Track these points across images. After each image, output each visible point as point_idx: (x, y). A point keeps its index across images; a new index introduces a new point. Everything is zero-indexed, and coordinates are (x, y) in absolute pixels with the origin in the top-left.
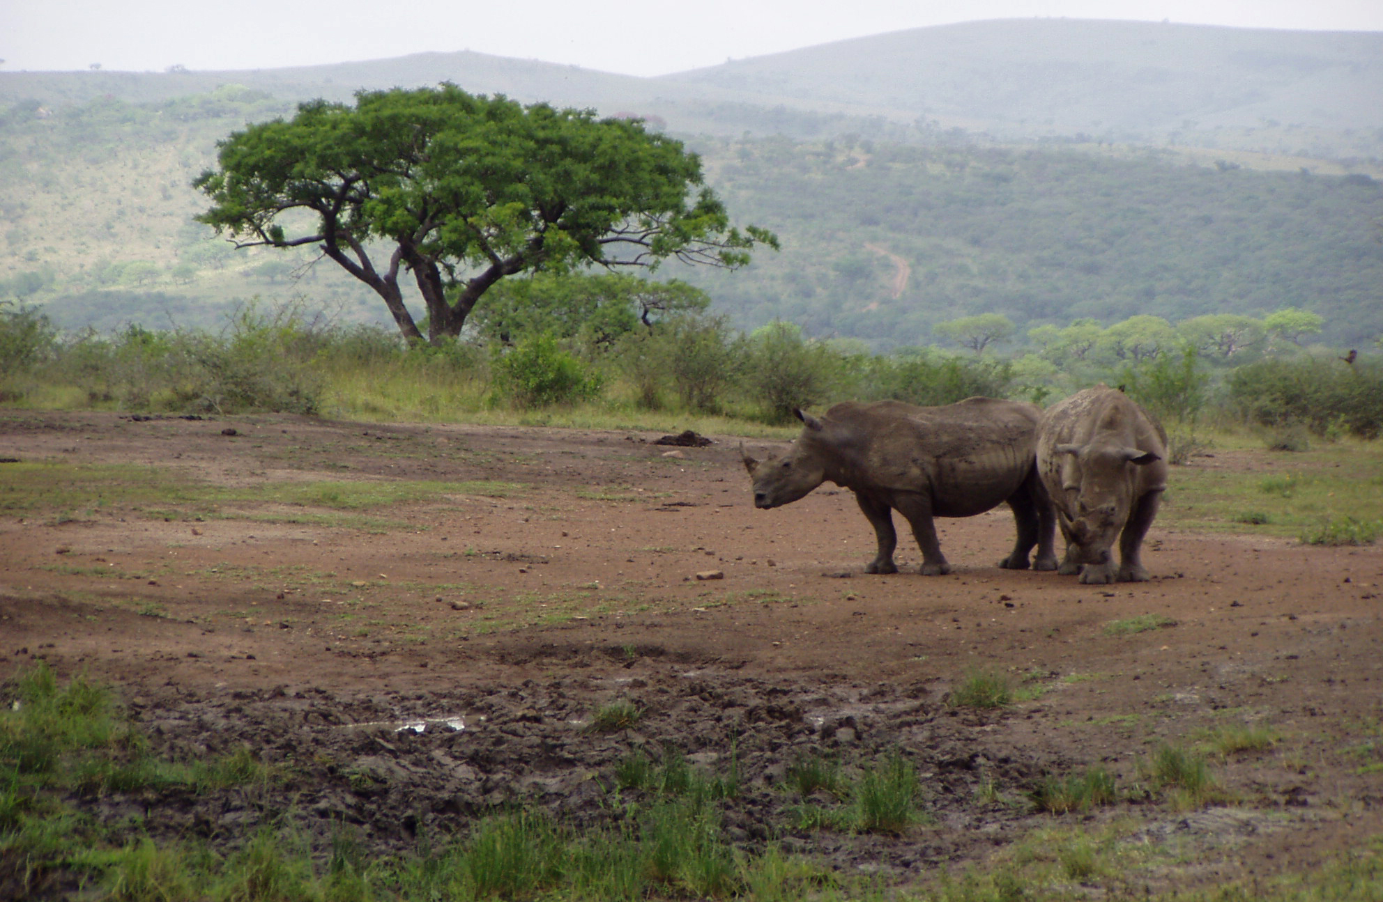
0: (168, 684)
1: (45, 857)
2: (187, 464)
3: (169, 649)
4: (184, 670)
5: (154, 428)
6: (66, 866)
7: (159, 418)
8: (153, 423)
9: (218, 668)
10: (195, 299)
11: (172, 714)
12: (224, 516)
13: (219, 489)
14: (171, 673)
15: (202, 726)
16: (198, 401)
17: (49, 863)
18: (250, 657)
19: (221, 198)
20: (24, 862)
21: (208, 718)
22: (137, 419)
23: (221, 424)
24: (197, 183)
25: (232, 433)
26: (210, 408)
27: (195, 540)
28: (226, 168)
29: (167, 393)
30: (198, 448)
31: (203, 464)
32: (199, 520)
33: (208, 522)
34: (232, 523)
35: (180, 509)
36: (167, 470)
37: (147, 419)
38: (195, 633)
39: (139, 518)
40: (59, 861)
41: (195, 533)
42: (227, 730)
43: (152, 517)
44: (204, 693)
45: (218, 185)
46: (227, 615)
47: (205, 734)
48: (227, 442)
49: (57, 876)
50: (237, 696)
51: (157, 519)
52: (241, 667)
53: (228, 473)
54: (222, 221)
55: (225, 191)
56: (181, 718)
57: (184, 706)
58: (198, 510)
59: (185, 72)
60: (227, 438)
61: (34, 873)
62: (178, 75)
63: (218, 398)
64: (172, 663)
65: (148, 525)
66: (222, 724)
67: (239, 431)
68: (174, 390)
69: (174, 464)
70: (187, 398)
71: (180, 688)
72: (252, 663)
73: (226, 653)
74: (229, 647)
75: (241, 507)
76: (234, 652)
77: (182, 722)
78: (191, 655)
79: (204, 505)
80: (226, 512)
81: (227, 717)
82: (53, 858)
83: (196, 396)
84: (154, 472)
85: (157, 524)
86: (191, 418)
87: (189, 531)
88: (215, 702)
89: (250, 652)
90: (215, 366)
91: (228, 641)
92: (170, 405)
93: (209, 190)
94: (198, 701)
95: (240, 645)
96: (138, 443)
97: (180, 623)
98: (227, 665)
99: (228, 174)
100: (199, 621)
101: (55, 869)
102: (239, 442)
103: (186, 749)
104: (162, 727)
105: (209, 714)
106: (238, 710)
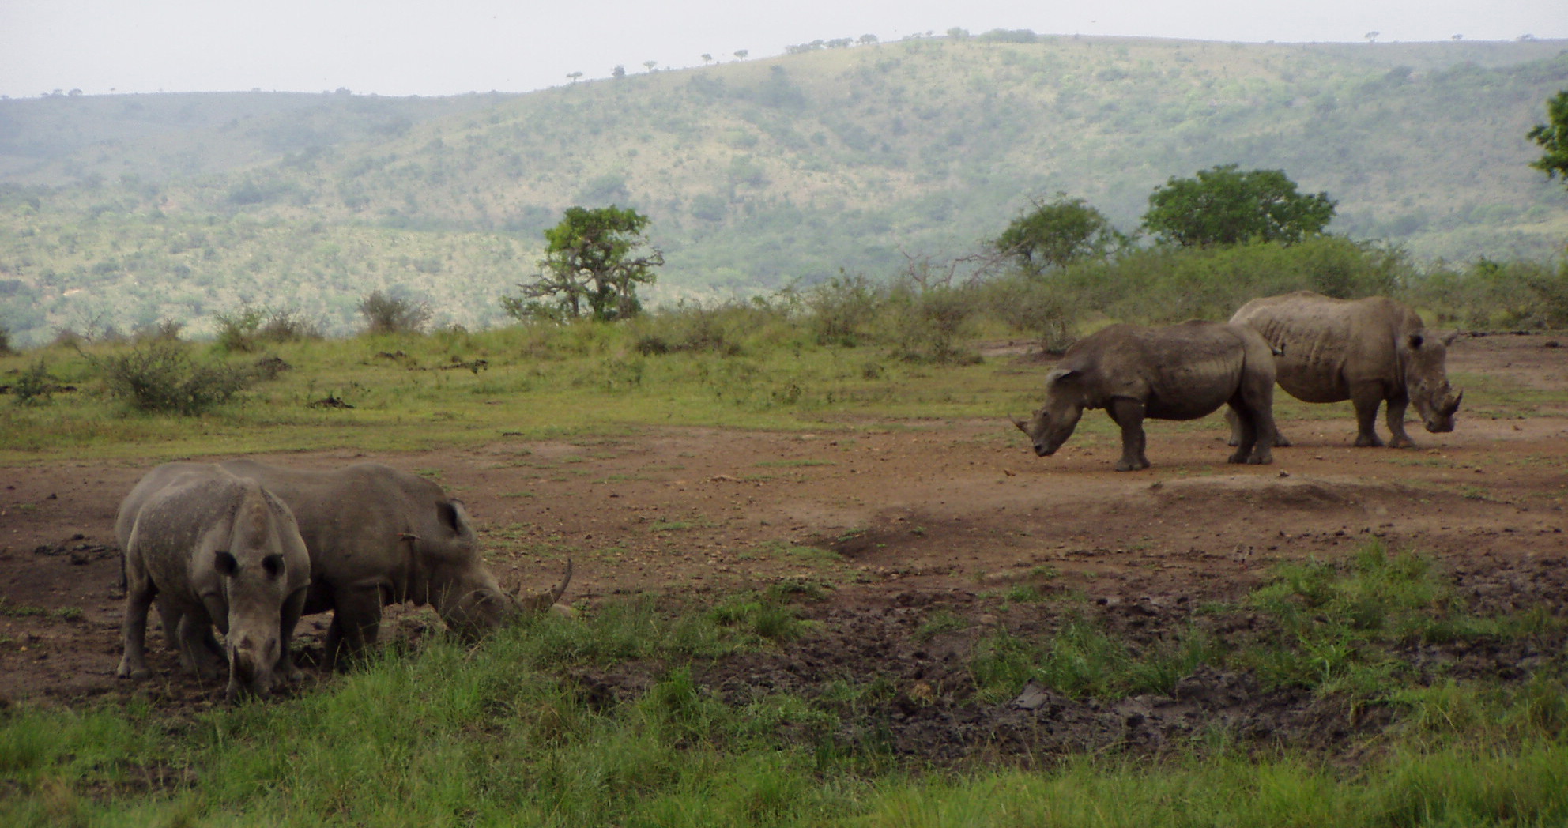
0: (1487, 554)
1: (1367, 697)
2: (1514, 371)
3: (1489, 526)
4: (1501, 542)
5: (1488, 342)
6: (1384, 704)
7: (1494, 333)
8: (1488, 338)
9: (1530, 540)
10: (1548, 236)
11: (1488, 580)
12: (1542, 414)
13: (1540, 392)
14: (1490, 546)
15: (1513, 589)
16: (1529, 319)
17: (1370, 702)
18: (1557, 531)
19: (1553, 147)
20: (1349, 702)
21: (1518, 581)
22: (1474, 335)
23: (1545, 338)
24: (1531, 135)
25: (1554, 345)
26: (1539, 325)
27: (1516, 435)
28: (1557, 121)
29: (1503, 314)
30: (1524, 359)
31: (1529, 372)
32: (1520, 418)
33: (1528, 419)
34: (1547, 420)
35: (1505, 410)
36: (1498, 377)
37: (1483, 335)
38: (1511, 512)
39: (1470, 417)
40: (1377, 700)
41: (1516, 429)
42: (1534, 591)
43: (1480, 416)
44: (1516, 562)
45: (1550, 136)
46: (1540, 497)
47: (1515, 595)
48: (1549, 353)
49: (1377, 712)
50: (1545, 563)
51: (1485, 418)
52: (1550, 539)
53: (1548, 378)
54: (1555, 166)
55: (1556, 140)
56: (1496, 582)
57: (1501, 573)
58: (1521, 409)
59: (1534, 41)
60: (1550, 349)
61: (1358, 710)
62: (1527, 41)
63: (1546, 317)
64: (1492, 537)
65: (1478, 423)
66: (1530, 586)
67: (1560, 343)
68: (1509, 310)
69: (1503, 372)
70: (1519, 317)
71: (1497, 558)
72: (1557, 535)
73: (1537, 528)
74: (1540, 523)
75: (1557, 407)
76: (1543, 527)
77: (1496, 586)
78: (1507, 530)
79: (1525, 405)
80: (1544, 411)
81: (1534, 580)
82: (1372, 698)
83: (1527, 315)
84: (1486, 379)
85: (1484, 422)
86: (1520, 333)
87: (1511, 427)
88: (1525, 568)
89: (1556, 527)
90: (1544, 289)
91: (1539, 518)
92: (1506, 323)
93: (1542, 141)
94: (1511, 568)
95: (1548, 521)
96: (1474, 355)
97: (1500, 504)
98: (1537, 538)
99: (1558, 127)
100: (1517, 502)
101: (1375, 706)
102: (1559, 352)
103: (1496, 608)
104: (1480, 591)
105: (1519, 579)
106: (1544, 574)
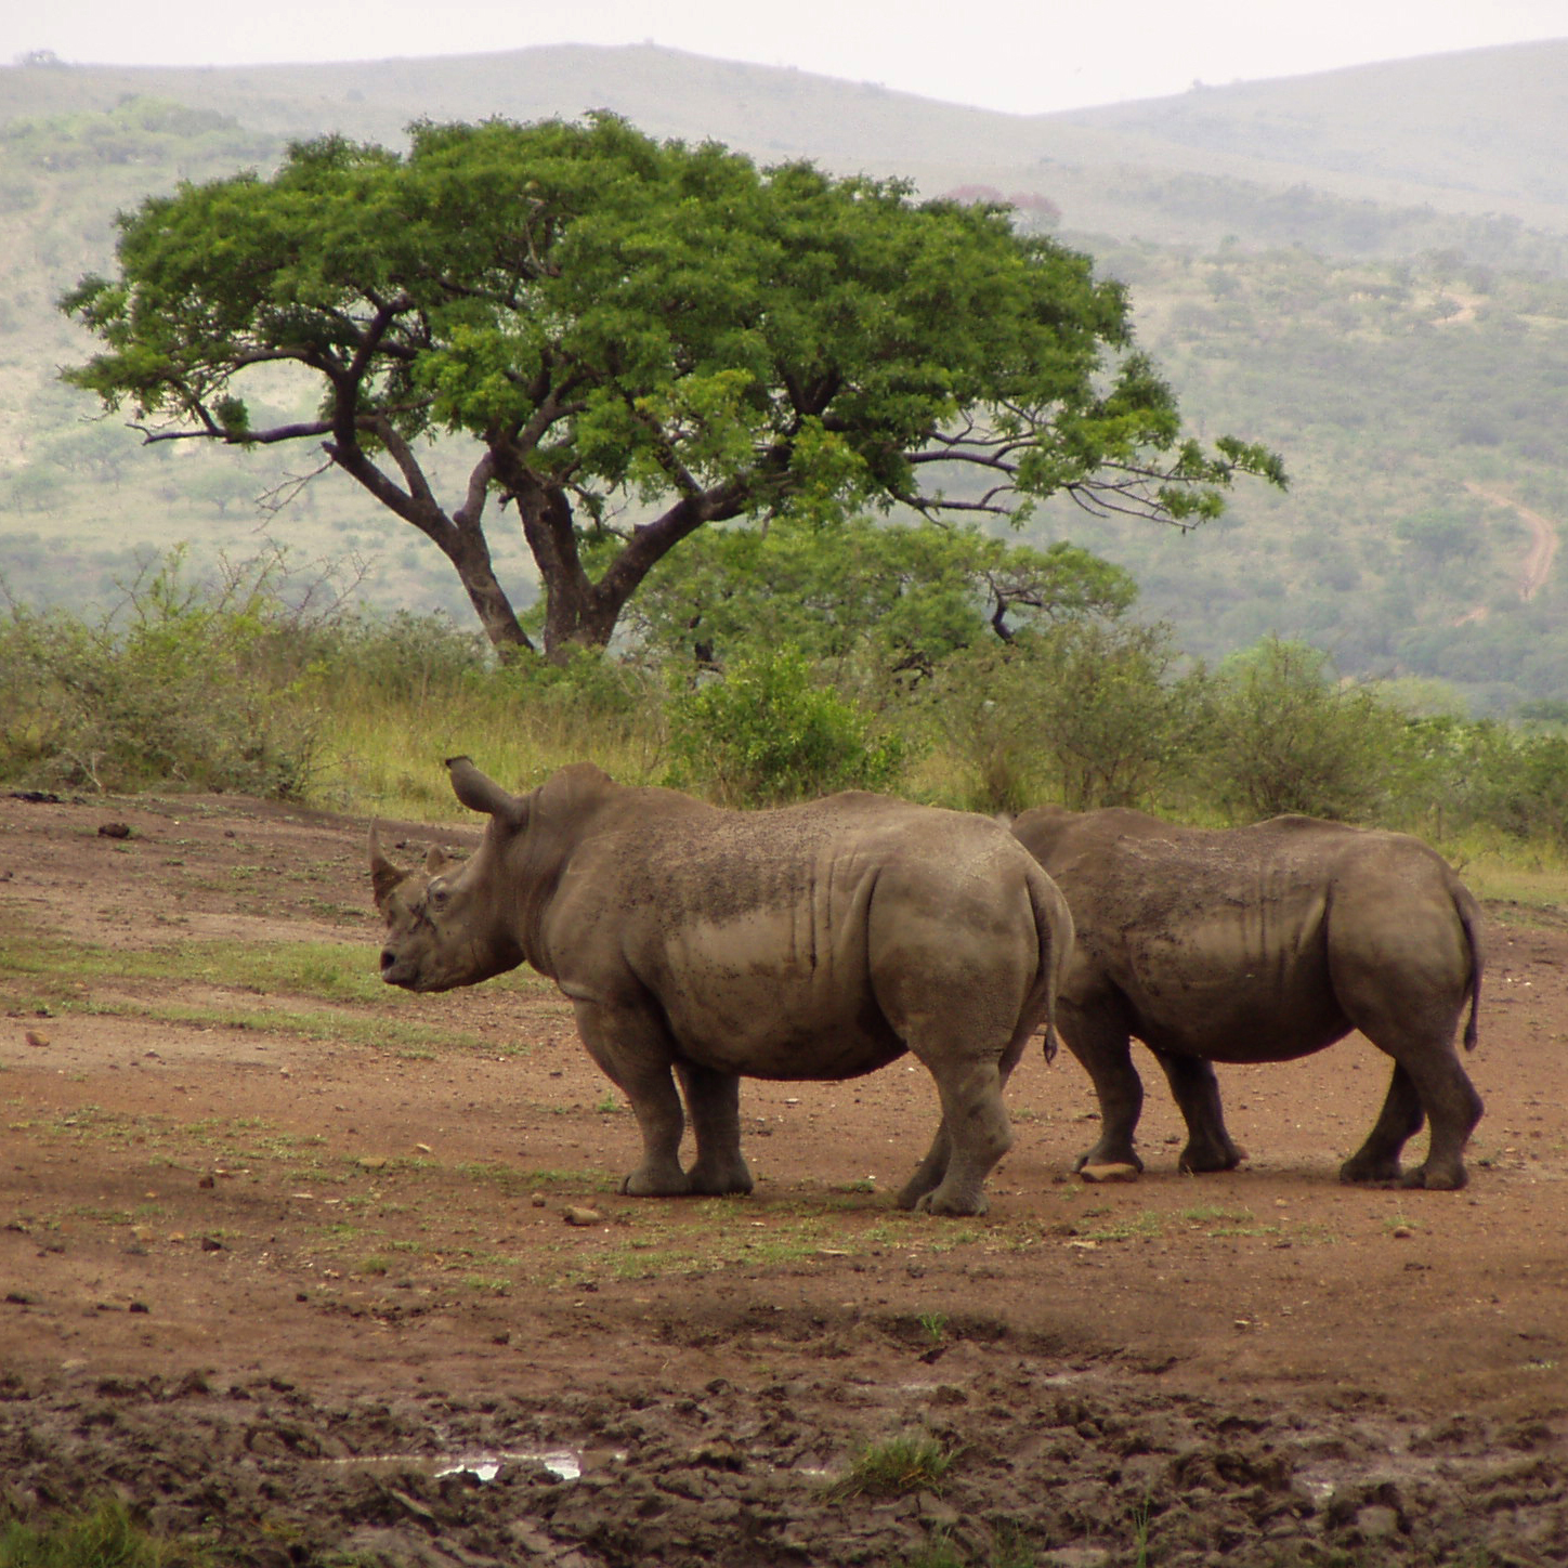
9: (70, 1327)
10: (57, 543)
12: (96, 1007)
13: (89, 951)
15: (30, 1451)
16: (51, 763)
18: (138, 1308)
19: (117, 336)
21: (44, 1431)
23: (98, 813)
24: (70, 303)
25: (120, 833)
26: (76, 778)
27: (34, 1057)
28: (131, 273)
30: (47, 862)
31: (57, 897)
32: (42, 1014)
33: (63, 1019)
34: (110, 1022)
38: (24, 1253)
41: (34, 1042)
42: (82, 1460)
44: (37, 1380)
45: (114, 308)
46: (92, 1218)
47: (36, 1467)
48: (109, 851)
50: (107, 1388)
52: (118, 1328)
53: (107, 915)
54: (120, 384)
55: (128, 320)
58: (43, 992)
59: (57, 66)
60: (110, 843)
63: (95, 757)
66: (72, 1446)
67: (135, 830)
70: (29, 755)
72: (141, 1320)
73: (87, 1297)
74: (95, 1285)
75: (132, 991)
76: (104, 1297)
78: (13, 1299)
79: (55, 984)
80: (101, 999)
81: (83, 1432)
83: (48, 751)
86: (36, 798)
87: (21, 1037)
88: (60, 1399)
89: (141, 1298)
90: (92, 689)
91: (91, 1272)
93: (95, 318)
94: (25, 1397)
95: (117, 1282)
98: (90, 1322)
99: (135, 286)
100: (36, 1228)
102: (134, 851)
105: (47, 1426)
106: (108, 1419)
